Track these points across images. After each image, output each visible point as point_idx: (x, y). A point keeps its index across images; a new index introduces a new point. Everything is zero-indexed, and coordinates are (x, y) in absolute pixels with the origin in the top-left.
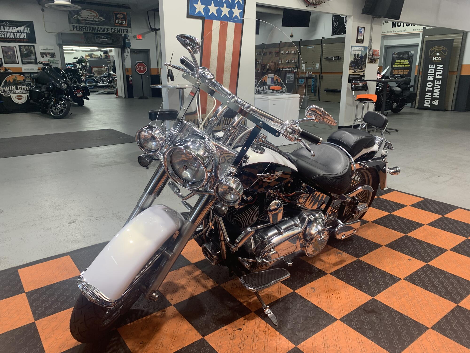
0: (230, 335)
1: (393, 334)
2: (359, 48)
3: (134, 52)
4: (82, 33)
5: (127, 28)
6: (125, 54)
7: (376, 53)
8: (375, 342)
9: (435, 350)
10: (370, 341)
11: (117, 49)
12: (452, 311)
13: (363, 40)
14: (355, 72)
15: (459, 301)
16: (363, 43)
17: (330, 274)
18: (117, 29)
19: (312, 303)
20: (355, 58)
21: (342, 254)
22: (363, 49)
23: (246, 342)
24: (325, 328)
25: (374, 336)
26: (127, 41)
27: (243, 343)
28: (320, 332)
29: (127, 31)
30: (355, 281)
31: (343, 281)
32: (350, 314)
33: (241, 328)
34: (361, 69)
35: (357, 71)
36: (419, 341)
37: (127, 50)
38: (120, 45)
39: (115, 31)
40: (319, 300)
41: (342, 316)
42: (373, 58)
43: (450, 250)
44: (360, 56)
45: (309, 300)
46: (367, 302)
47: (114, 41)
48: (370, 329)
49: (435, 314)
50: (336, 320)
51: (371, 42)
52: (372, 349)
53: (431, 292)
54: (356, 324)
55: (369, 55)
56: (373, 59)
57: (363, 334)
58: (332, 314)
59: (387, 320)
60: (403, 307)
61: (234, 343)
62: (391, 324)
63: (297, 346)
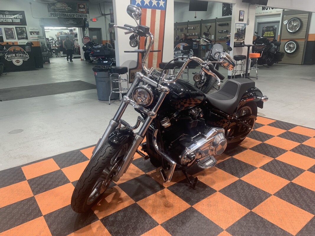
2: (240, 25)
3: (91, 30)
4: (57, 18)
5: (86, 14)
6: (85, 32)
8: (239, 203)
11: (80, 28)
12: (287, 185)
13: (243, 19)
15: (292, 180)
16: (243, 21)
18: (80, 15)
20: (238, 31)
22: (243, 25)
24: (210, 196)
25: (238, 200)
26: (86, 23)
28: (207, 198)
29: (86, 16)
30: (229, 169)
34: (242, 38)
35: (239, 40)
36: (266, 202)
37: (87, 29)
38: (82, 25)
39: (78, 16)
41: (221, 189)
43: (290, 151)
44: (241, 30)
47: (78, 23)
48: (237, 196)
49: (276, 187)
50: (216, 191)
51: (248, 20)
52: (237, 207)
53: (276, 175)
54: (228, 193)
58: (214, 189)
60: (257, 184)
63: (192, 206)
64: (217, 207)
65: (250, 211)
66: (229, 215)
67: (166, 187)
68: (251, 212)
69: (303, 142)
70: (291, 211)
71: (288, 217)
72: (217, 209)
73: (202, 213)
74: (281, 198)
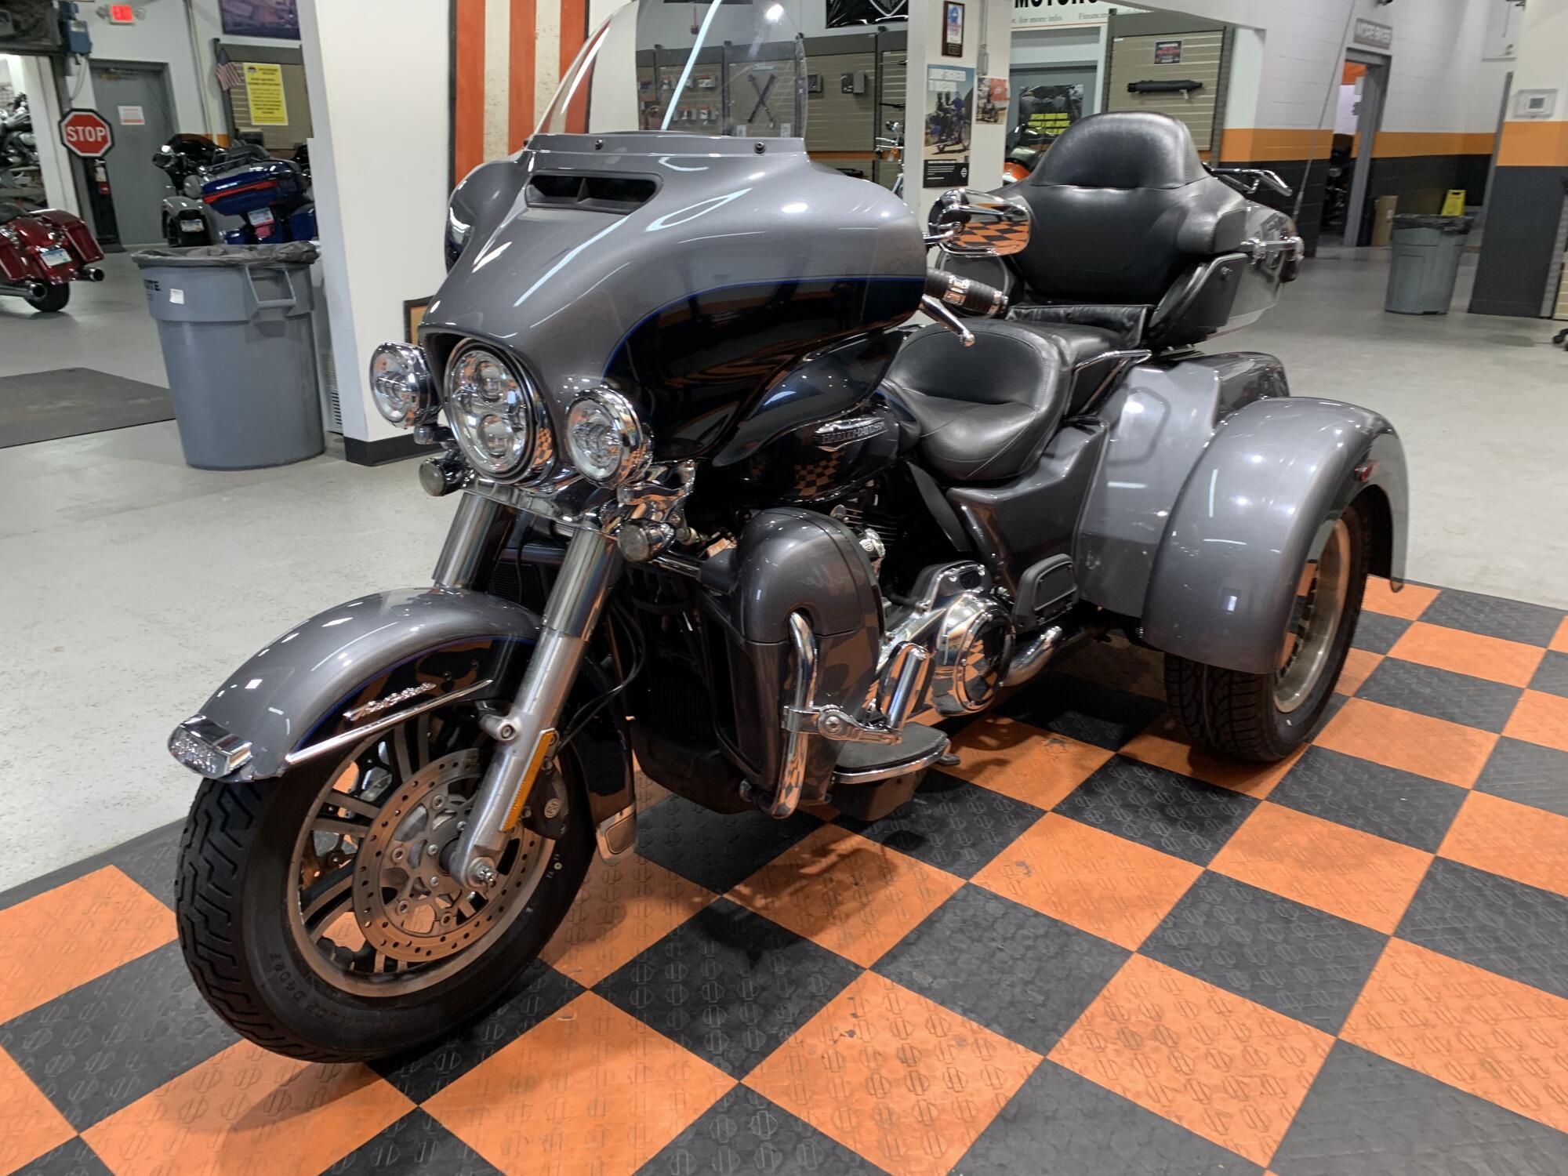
0: (826, 1061)
1: (1302, 971)
2: (951, 75)
3: (107, 70)
6: (71, 81)
7: (998, 90)
8: (1262, 1004)
9: (1428, 999)
10: (1248, 1002)
11: (32, 59)
12: (1429, 875)
13: (961, 46)
14: (942, 151)
15: (1438, 845)
16: (960, 55)
17: (1054, 810)
19: (1037, 914)
20: (940, 107)
21: (1062, 743)
22: (962, 76)
23: (884, 1072)
24: (1108, 986)
25: (1253, 986)
26: (74, 29)
27: (876, 1077)
28: (1099, 998)
30: (1134, 823)
31: (1101, 828)
32: (1163, 926)
33: (851, 1028)
34: (959, 141)
35: (947, 149)
36: (1379, 978)
37: (78, 63)
38: (46, 43)
40: (1055, 900)
41: (1143, 939)
42: (989, 107)
44: (952, 98)
45: (1024, 903)
46: (1195, 885)
47: (24, 27)
48: (1236, 967)
49: (1387, 890)
50: (1127, 954)
51: (982, 55)
52: (1265, 1027)
53: (1353, 827)
54: (1188, 956)
55: (980, 97)
56: (993, 109)
57: (1219, 986)
58: (1110, 940)
59: (1270, 930)
60: (1296, 884)
61: (848, 1083)
62: (1286, 941)
63: (1049, 1057)
64: (1170, 1043)
65: (1331, 1039)
66: (1246, 1080)
67: (867, 964)
68: (1339, 1045)
69: (1390, 646)
70: (1510, 1011)
71: (1513, 1044)
72: (1177, 1054)
73: (1118, 1090)
74: (1436, 949)
